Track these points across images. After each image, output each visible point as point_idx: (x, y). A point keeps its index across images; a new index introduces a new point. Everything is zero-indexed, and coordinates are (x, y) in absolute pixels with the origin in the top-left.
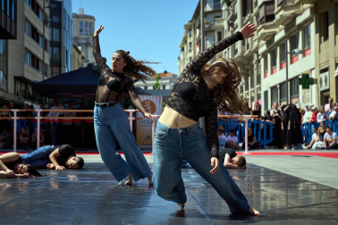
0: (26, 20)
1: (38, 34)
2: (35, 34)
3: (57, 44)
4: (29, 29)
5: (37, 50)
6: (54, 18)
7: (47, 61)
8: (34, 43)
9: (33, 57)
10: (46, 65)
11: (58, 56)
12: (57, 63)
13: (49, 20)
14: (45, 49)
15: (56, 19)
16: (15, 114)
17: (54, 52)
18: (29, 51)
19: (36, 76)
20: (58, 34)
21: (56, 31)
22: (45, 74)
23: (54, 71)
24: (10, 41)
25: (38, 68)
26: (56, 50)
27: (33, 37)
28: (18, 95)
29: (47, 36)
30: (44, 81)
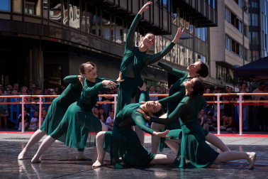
0: (226, 7)
1: (237, 20)
2: (235, 21)
3: (256, 29)
4: (228, 16)
5: (237, 35)
6: (253, 3)
7: (247, 46)
8: (234, 29)
9: (233, 42)
10: (246, 49)
11: (257, 40)
12: (256, 47)
13: (248, 6)
14: (245, 34)
15: (254, 5)
16: (218, 98)
17: (254, 36)
18: (229, 37)
19: (237, 61)
20: (256, 19)
21: (254, 16)
22: (245, 58)
23: (254, 55)
24: (211, 29)
25: (238, 53)
26: (255, 34)
27: (233, 23)
28: (220, 79)
29: (247, 22)
30: (244, 66)
